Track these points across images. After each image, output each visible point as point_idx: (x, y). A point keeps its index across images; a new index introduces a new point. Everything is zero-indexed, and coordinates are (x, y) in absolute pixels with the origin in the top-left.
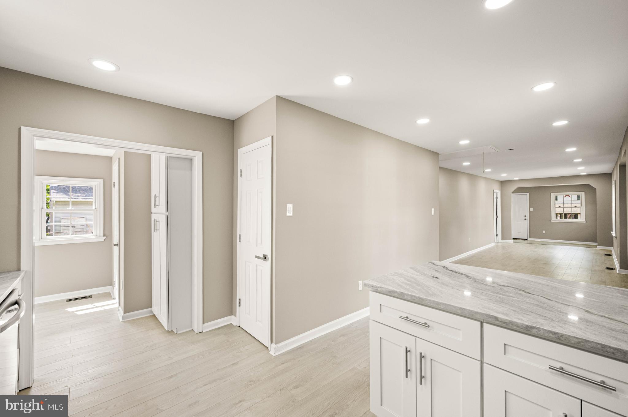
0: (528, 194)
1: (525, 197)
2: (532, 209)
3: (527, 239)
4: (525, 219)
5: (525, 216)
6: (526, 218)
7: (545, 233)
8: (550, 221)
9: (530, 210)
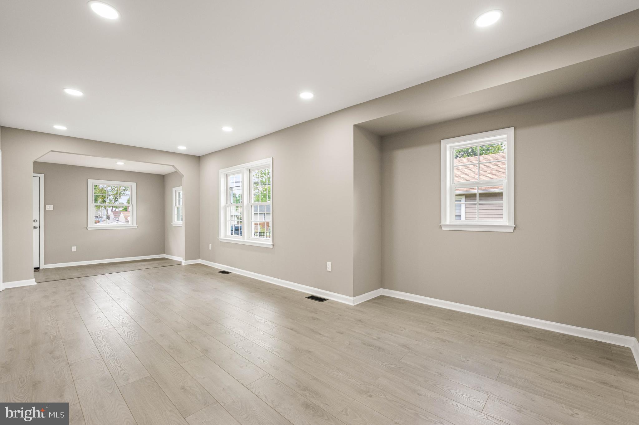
3: (39, 268)
4: (35, 227)
5: (36, 221)
6: (37, 224)
7: (75, 251)
8: (85, 228)
9: (47, 209)
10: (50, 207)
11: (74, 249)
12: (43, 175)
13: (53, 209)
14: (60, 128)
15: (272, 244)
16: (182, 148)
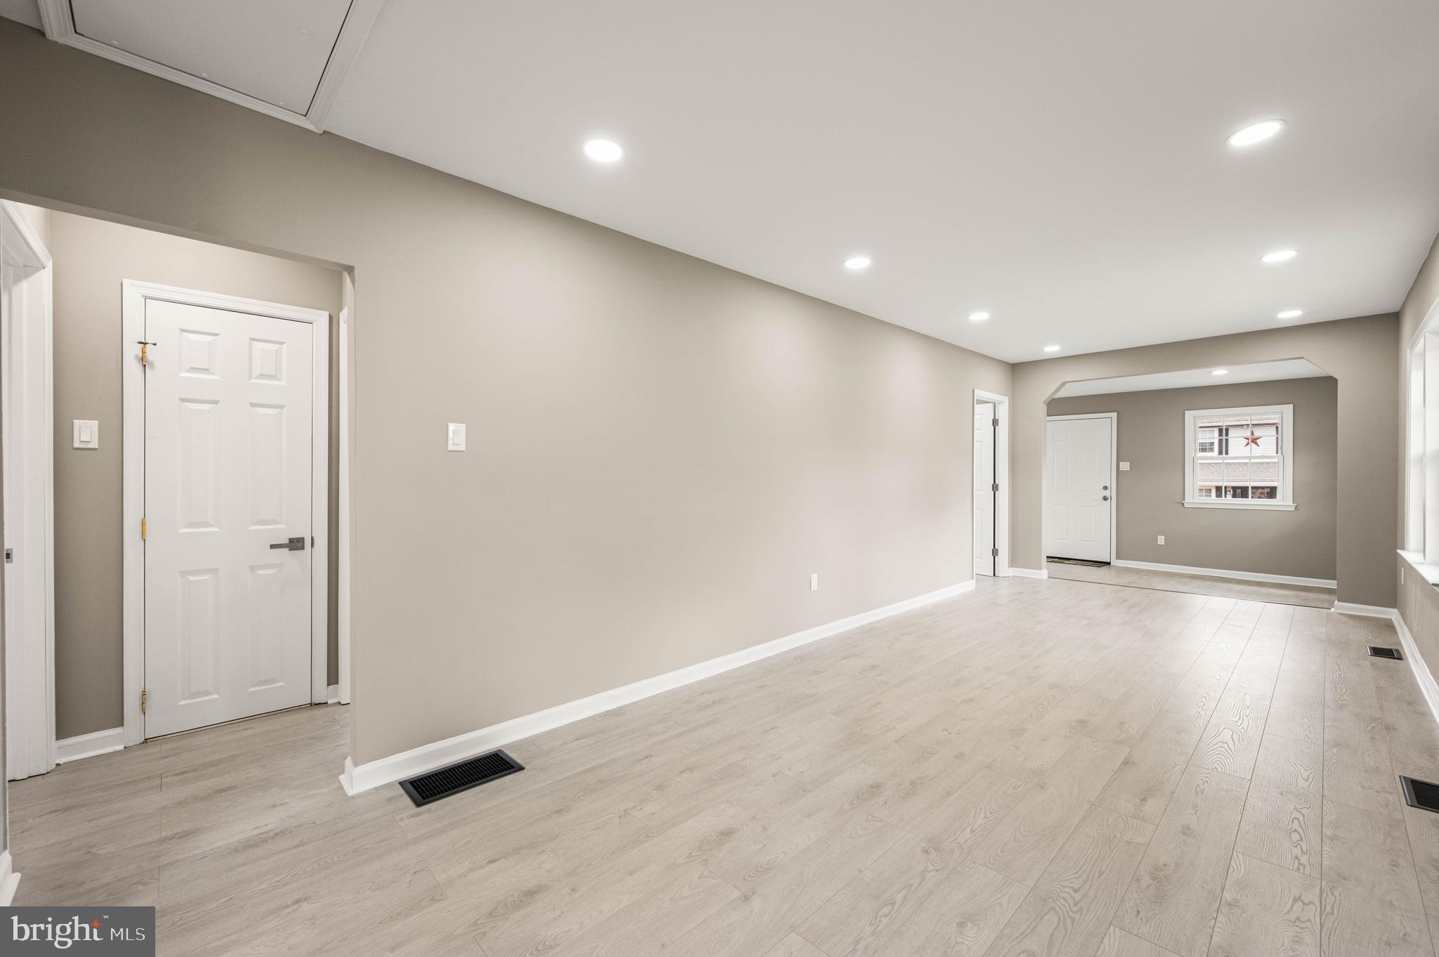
0: (1114, 415)
1: (1104, 426)
2: (1125, 466)
3: (1109, 564)
4: (1105, 498)
5: (1105, 488)
6: (1107, 493)
7: (1163, 543)
8: (1179, 503)
9: (1121, 469)
11: (1161, 540)
12: (1116, 414)
13: (1130, 470)
14: (1052, 350)
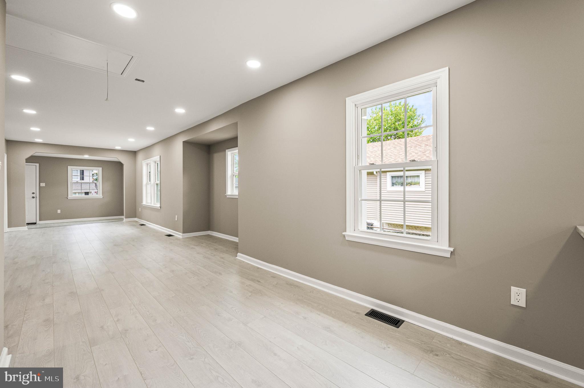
1: (34, 168)
3: (36, 223)
6: (34, 195)
7: (60, 213)
8: (66, 198)
9: (41, 186)
10: (43, 185)
11: (59, 211)
12: (38, 164)
13: (45, 186)
15: (160, 206)
16: (118, 148)
